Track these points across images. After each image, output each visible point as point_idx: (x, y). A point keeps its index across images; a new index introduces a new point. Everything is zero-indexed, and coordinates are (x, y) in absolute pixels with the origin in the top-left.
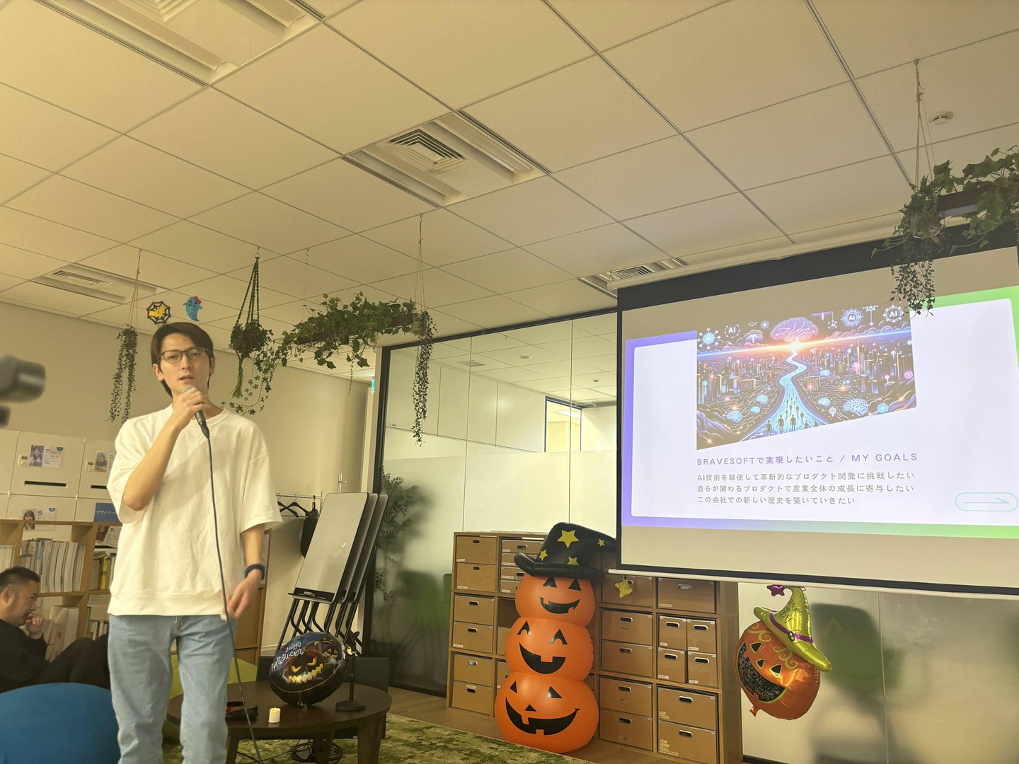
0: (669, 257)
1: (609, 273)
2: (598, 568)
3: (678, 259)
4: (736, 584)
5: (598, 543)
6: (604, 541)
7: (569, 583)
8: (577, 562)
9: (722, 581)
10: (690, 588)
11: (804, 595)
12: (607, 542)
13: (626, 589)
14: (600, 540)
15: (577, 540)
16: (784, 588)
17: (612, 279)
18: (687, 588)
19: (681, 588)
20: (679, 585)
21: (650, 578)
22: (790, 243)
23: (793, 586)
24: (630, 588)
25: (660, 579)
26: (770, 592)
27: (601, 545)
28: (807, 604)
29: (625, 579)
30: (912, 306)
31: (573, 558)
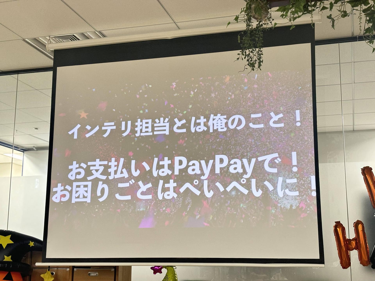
0: (94, 30)
1: (48, 38)
2: (29, 263)
3: (100, 32)
4: (130, 267)
5: (29, 244)
6: (33, 242)
7: (4, 275)
8: (11, 259)
9: (120, 266)
10: (97, 274)
11: (175, 273)
12: (36, 244)
13: (48, 278)
14: (31, 242)
15: (12, 242)
16: (162, 268)
17: (49, 42)
18: (95, 274)
19: (91, 275)
20: (89, 272)
21: (68, 269)
22: (177, 28)
23: (168, 266)
24: (52, 277)
25: (75, 269)
26: (152, 271)
27: (31, 246)
28: (176, 278)
29: (49, 270)
30: (249, 64)
31: (8, 256)
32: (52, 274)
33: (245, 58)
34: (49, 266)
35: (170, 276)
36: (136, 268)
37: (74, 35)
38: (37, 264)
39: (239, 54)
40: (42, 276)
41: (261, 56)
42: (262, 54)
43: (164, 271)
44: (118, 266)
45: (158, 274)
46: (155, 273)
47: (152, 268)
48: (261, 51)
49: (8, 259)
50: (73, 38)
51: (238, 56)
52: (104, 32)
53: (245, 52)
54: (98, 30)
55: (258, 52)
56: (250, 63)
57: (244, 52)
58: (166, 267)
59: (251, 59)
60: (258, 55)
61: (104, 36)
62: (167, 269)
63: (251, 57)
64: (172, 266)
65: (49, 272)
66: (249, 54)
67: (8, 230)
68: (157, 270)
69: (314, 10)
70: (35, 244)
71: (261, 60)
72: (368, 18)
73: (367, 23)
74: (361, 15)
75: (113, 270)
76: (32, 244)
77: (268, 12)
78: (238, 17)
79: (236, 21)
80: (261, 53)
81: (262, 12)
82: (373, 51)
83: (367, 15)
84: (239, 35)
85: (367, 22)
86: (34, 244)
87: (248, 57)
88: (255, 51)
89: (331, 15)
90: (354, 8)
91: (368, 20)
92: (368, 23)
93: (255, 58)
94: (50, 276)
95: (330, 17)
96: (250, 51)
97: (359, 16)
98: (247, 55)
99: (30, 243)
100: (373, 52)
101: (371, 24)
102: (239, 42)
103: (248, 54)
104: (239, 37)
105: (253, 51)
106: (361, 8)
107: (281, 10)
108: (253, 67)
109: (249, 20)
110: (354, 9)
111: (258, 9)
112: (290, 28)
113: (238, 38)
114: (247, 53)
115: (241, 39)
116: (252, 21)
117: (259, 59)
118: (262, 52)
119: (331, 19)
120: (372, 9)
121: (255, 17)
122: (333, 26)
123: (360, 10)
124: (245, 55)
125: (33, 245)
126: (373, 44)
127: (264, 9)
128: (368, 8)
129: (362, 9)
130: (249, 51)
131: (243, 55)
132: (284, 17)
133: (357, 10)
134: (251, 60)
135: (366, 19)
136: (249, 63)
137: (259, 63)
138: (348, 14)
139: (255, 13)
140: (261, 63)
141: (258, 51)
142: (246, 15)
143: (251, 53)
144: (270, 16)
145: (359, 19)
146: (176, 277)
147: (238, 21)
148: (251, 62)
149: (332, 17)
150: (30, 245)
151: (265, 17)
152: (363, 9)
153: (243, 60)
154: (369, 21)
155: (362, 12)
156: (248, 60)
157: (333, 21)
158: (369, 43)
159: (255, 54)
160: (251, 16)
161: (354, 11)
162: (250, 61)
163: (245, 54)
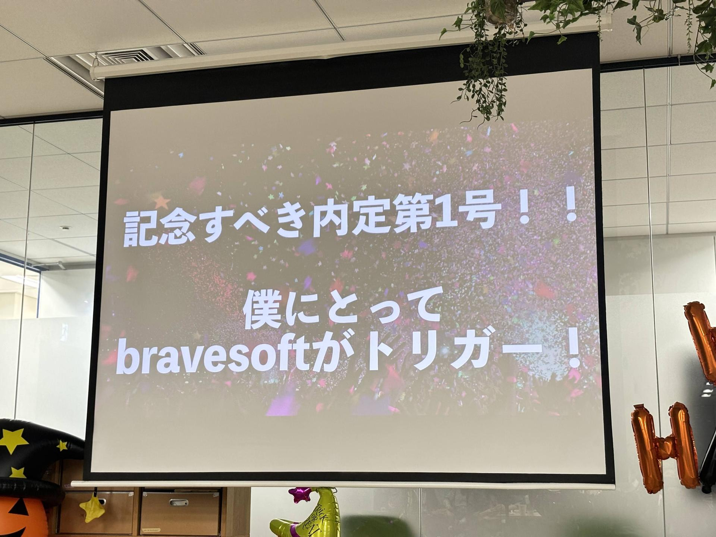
1: (93, 55)
2: (56, 480)
3: (192, 45)
4: (248, 490)
5: (58, 446)
6: (66, 443)
7: (11, 505)
8: (25, 473)
9: (230, 487)
10: (186, 504)
11: (336, 500)
12: (72, 445)
13: (95, 510)
14: (61, 441)
15: (26, 443)
16: (310, 491)
17: (96, 64)
18: (183, 503)
19: (175, 505)
20: (171, 500)
21: (131, 494)
22: (339, 38)
23: (322, 488)
24: (101, 508)
25: (145, 494)
26: (292, 497)
27: (61, 450)
28: (337, 510)
29: (95, 495)
30: (481, 109)
31: (18, 468)
32: (102, 502)
33: (473, 96)
34: (96, 488)
35: (326, 507)
36: (260, 492)
37: (142, 51)
38: (75, 484)
39: (460, 89)
40: (82, 506)
41: (503, 93)
42: (505, 90)
43: (314, 496)
44: (226, 488)
45: (302, 502)
46: (297, 500)
47: (291, 492)
48: (504, 84)
49: (17, 473)
50: (142, 56)
51: (459, 93)
52: (199, 45)
53: (474, 86)
54: (189, 41)
55: (497, 86)
56: (482, 106)
57: (471, 86)
58: (317, 489)
59: (483, 99)
60: (498, 91)
61: (200, 53)
62: (320, 494)
63: (483, 96)
64: (329, 488)
65: (96, 499)
66: (481, 89)
67: (17, 419)
68: (300, 495)
69: (602, 7)
70: (69, 445)
71: (504, 101)
72: (703, 24)
73: (700, 32)
74: (691, 17)
75: (217, 494)
76: (63, 446)
77: (517, 11)
78: (461, 20)
79: (457, 27)
80: (503, 87)
81: (506, 10)
82: (713, 85)
83: (701, 18)
84: (462, 54)
85: (702, 31)
86: (67, 446)
87: (478, 95)
88: (492, 83)
89: (635, 17)
90: (678, 4)
91: (703, 27)
92: (703, 33)
93: (491, 97)
94: (97, 507)
95: (632, 21)
96: (483, 84)
97: (687, 20)
98: (478, 91)
99: (59, 444)
100: (711, 87)
101: (709, 35)
102: (462, 66)
103: (479, 89)
104: (462, 56)
105: (488, 85)
106: (690, 4)
107: (540, 7)
108: (487, 114)
109: (481, 25)
110: (676, 7)
111: (498, 5)
112: (558, 41)
113: (460, 59)
114: (477, 88)
115: (466, 60)
116: (485, 27)
117: (499, 99)
118: (505, 86)
119: (635, 26)
120: (712, 6)
121: (492, 21)
122: (638, 37)
123: (690, 8)
124: (473, 92)
125: (66, 448)
126: (711, 72)
127: (509, 4)
128: (703, 4)
129: (692, 7)
130: (481, 84)
131: (469, 91)
132: (548, 20)
133: (682, 8)
134: (485, 102)
135: (700, 24)
136: (479, 105)
137: (500, 106)
138: (665, 15)
139: (494, 13)
140: (503, 106)
141: (497, 84)
142: (476, 16)
143: (483, 88)
144: (520, 19)
145: (687, 25)
146: (337, 507)
147: (462, 27)
148: (484, 105)
149: (638, 21)
150: (59, 449)
151: (511, 20)
152: (695, 6)
153: (468, 100)
154: (706, 29)
155: (692, 12)
156: (478, 101)
157: (639, 29)
158: (704, 71)
159: (491, 89)
160: (484, 18)
161: (676, 10)
162: (482, 102)
163: (472, 89)
